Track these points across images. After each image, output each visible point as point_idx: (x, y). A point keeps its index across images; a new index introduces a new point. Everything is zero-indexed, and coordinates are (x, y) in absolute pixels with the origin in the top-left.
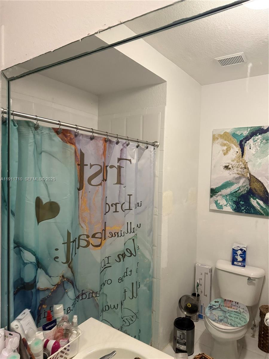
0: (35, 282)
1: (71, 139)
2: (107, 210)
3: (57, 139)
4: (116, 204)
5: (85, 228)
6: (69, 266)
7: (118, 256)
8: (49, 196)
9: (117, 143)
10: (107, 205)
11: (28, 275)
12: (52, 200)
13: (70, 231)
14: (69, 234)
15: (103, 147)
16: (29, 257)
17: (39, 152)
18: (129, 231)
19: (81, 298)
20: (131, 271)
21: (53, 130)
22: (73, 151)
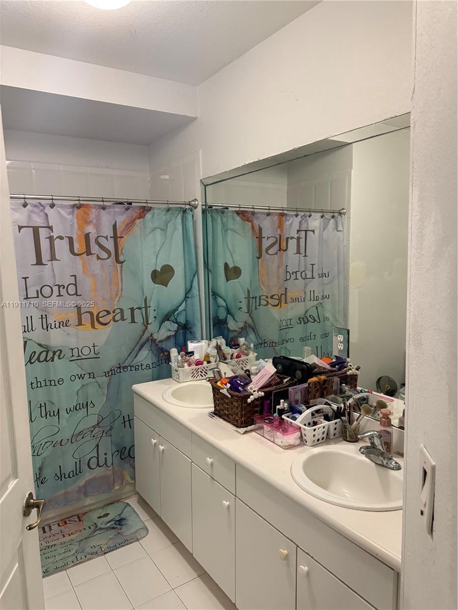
0: (226, 320)
1: (248, 218)
2: (288, 278)
3: (238, 218)
4: (296, 273)
5: (264, 289)
6: (250, 315)
7: (299, 319)
8: (234, 262)
9: (297, 216)
10: (288, 273)
11: (222, 314)
12: (236, 265)
13: (250, 290)
14: (249, 291)
15: (278, 221)
16: (221, 302)
17: (225, 230)
18: (312, 299)
19: (263, 346)
20: (315, 336)
21: (235, 212)
22: (250, 226)
